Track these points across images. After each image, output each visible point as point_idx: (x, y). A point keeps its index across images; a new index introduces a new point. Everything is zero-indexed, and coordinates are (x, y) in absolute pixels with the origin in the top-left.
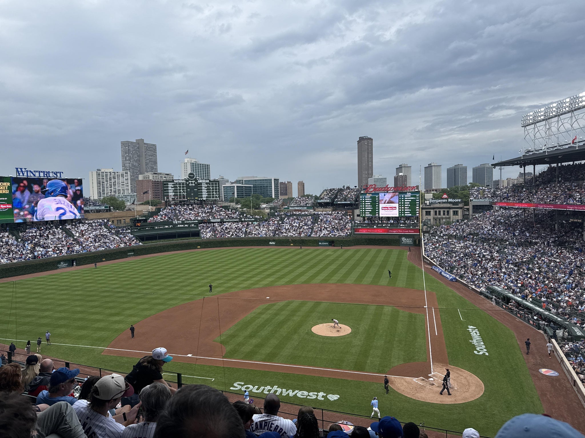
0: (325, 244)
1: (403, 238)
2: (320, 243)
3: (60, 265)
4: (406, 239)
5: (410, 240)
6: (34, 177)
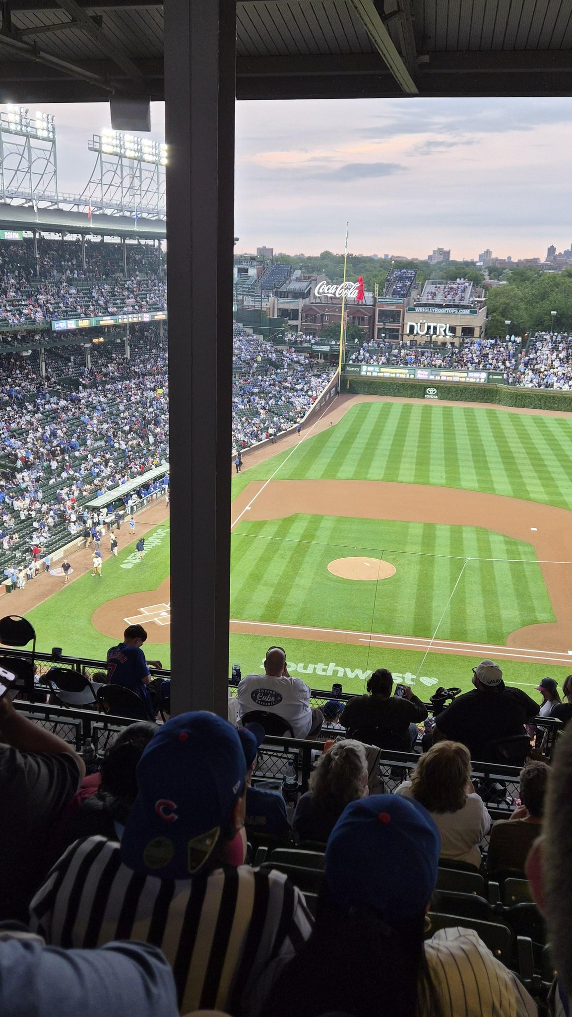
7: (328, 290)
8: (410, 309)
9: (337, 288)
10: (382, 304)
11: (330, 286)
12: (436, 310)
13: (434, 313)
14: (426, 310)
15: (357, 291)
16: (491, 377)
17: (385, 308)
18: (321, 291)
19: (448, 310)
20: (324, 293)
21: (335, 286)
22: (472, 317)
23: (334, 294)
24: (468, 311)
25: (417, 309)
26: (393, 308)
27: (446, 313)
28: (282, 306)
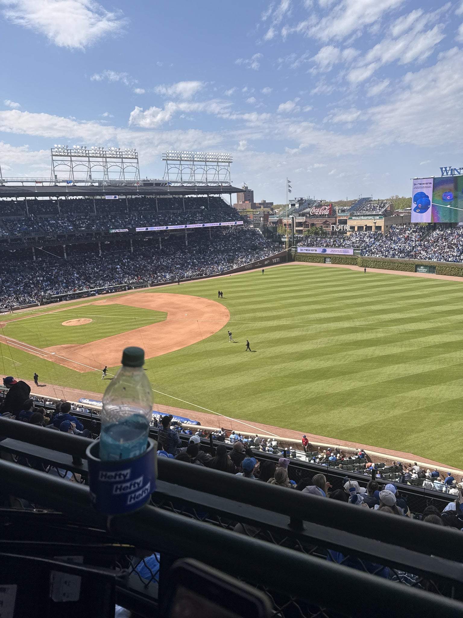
3: (420, 269)
6: (459, 175)
7: (316, 211)
8: (349, 218)
9: (320, 210)
10: (340, 216)
11: (317, 209)
12: (362, 217)
13: (362, 220)
14: (357, 218)
15: (329, 211)
16: (355, 251)
17: (341, 218)
18: (313, 212)
19: (368, 217)
20: (314, 213)
21: (319, 209)
22: (380, 220)
23: (319, 213)
24: (378, 217)
25: (353, 218)
26: (345, 218)
27: (367, 219)
28: (297, 221)
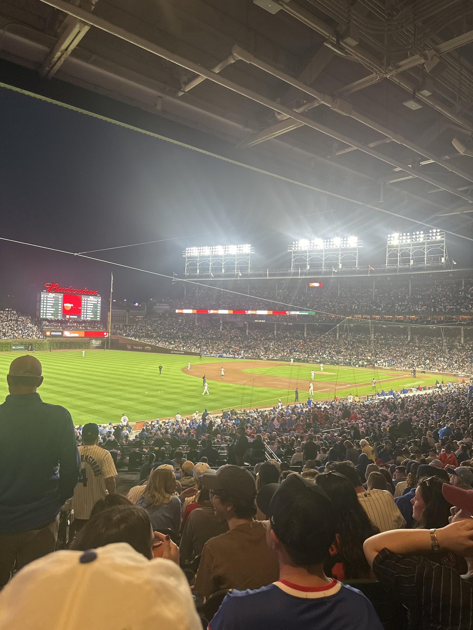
0: (20, 347)
1: (93, 341)
2: (14, 347)
4: (96, 342)
5: (99, 342)
